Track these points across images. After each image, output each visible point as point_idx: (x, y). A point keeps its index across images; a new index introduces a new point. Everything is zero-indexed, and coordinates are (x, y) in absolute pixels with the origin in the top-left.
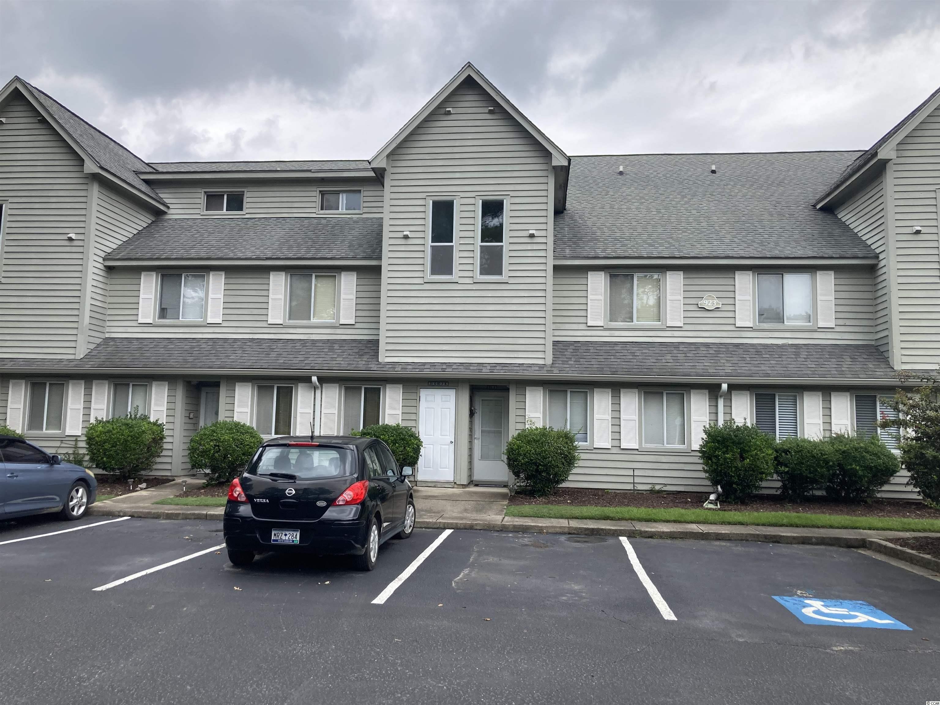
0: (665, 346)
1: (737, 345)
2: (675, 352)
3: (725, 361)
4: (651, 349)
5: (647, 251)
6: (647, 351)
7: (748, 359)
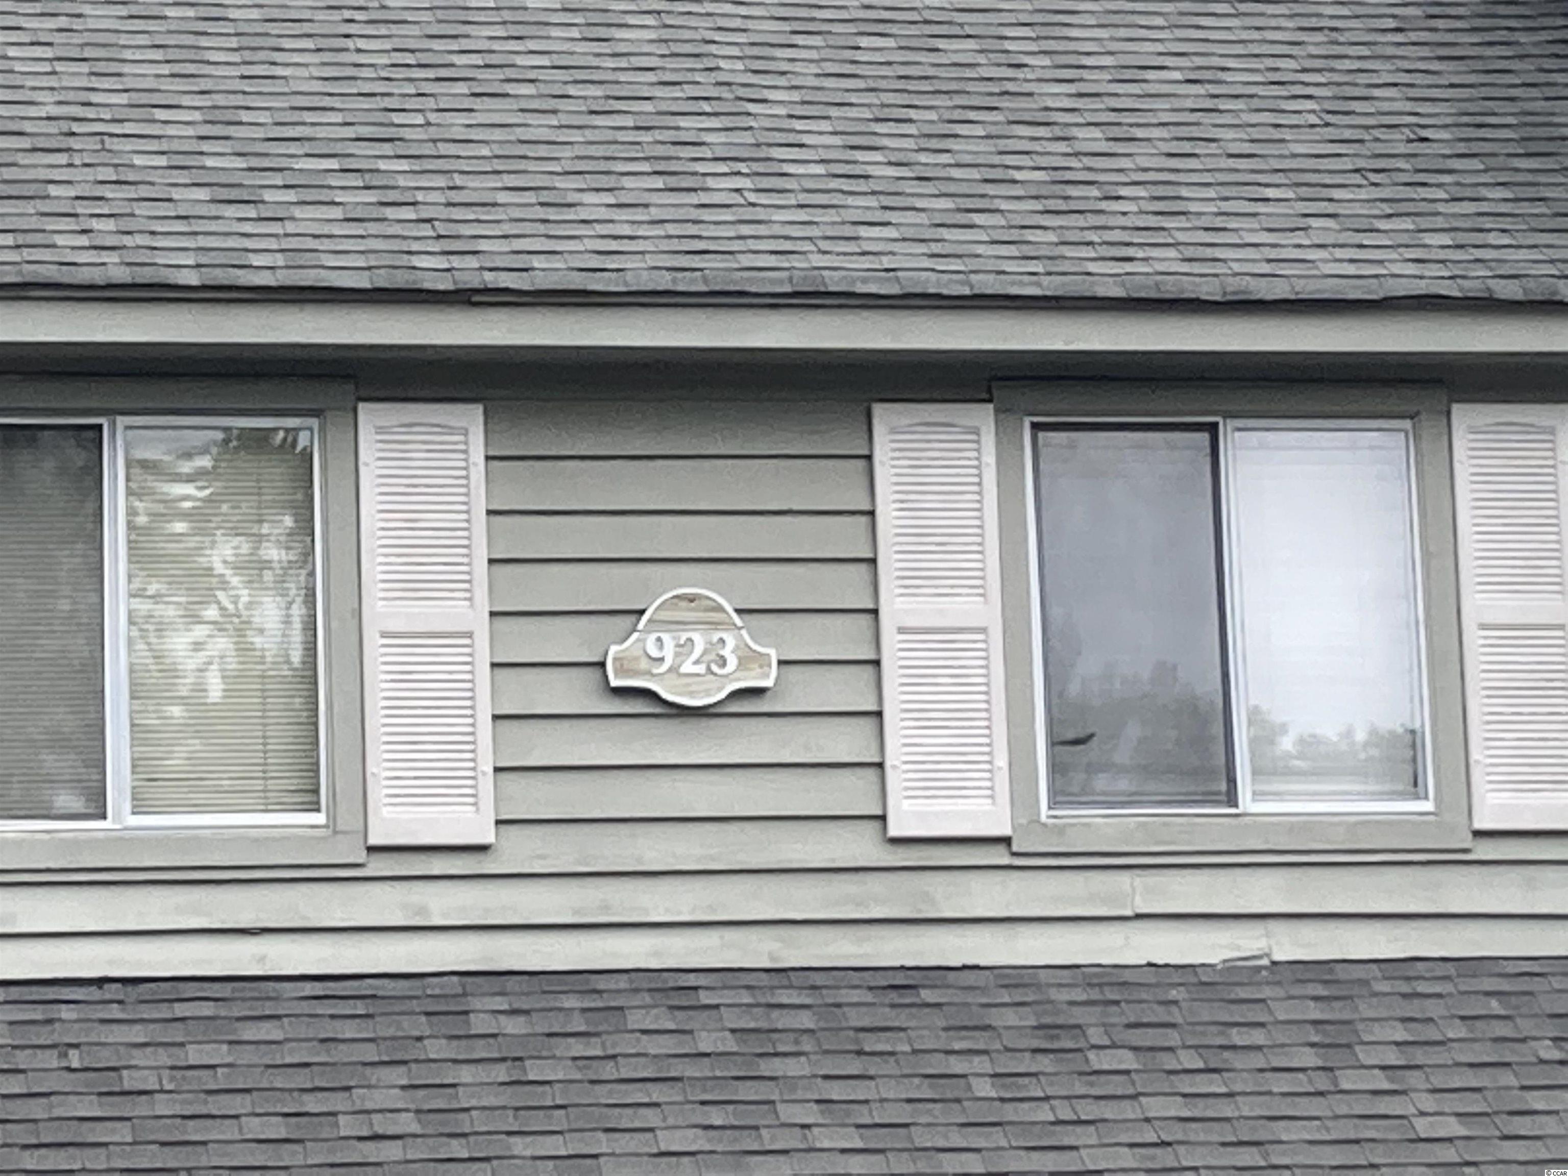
0: (360, 1008)
1: (900, 980)
2: (435, 1049)
3: (810, 1114)
4: (250, 1032)
5: (202, 242)
6: (220, 1054)
7: (984, 1088)
